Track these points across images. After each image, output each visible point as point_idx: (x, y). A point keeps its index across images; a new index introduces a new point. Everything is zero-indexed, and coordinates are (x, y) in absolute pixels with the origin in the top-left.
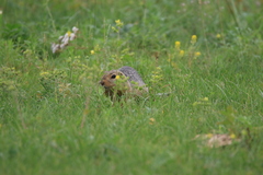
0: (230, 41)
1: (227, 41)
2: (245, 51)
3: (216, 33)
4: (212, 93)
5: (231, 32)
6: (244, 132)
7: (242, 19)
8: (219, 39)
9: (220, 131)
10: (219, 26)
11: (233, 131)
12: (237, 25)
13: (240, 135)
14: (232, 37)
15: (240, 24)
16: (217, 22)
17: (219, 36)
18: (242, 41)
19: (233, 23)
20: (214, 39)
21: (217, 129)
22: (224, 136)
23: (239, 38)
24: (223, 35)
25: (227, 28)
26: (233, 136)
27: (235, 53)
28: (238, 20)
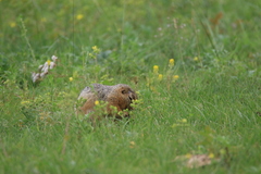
0: (207, 63)
1: (204, 64)
2: (222, 72)
3: (193, 56)
4: (191, 115)
5: (208, 54)
6: (222, 152)
7: (219, 41)
8: (196, 62)
9: (200, 152)
10: (196, 49)
11: (212, 150)
12: (213, 47)
13: (218, 155)
14: (209, 59)
15: (217, 47)
16: (193, 45)
17: (196, 59)
18: (219, 63)
19: (210, 45)
20: (192, 62)
21: (196, 149)
22: (203, 157)
23: (216, 60)
24: (201, 57)
25: (204, 51)
26: (212, 156)
27: (213, 75)
28: (214, 42)
